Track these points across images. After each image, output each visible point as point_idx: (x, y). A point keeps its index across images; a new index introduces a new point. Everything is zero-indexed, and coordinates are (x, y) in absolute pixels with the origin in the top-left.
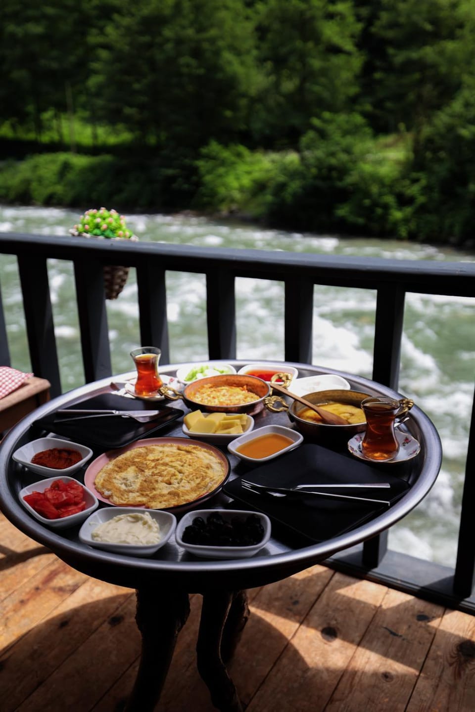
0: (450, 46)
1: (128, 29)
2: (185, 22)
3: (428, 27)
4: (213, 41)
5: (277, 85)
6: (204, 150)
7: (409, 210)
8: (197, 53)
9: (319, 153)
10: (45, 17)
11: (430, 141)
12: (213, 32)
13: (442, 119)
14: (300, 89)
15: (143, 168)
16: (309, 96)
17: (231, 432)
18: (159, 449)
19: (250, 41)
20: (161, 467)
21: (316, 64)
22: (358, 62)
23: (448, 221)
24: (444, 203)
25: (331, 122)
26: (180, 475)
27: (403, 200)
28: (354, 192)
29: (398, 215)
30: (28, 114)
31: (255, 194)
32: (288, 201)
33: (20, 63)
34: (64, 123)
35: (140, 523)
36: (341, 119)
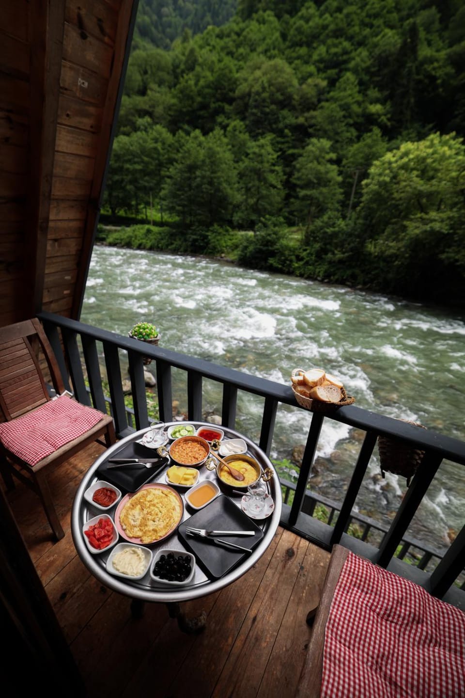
0: (325, 190)
1: (180, 170)
2: (206, 169)
3: (315, 181)
4: (219, 178)
5: (246, 200)
6: (211, 228)
7: (301, 263)
8: (211, 183)
9: (263, 234)
10: (143, 162)
11: (313, 232)
12: (219, 174)
13: (318, 223)
14: (256, 203)
15: (183, 234)
16: (260, 207)
17: (187, 484)
18: (153, 491)
19: (235, 179)
20: (152, 508)
21: (264, 192)
22: (283, 193)
23: (317, 270)
24: (316, 261)
25: (269, 220)
26: (160, 514)
27: (299, 259)
28: (277, 253)
29: (296, 265)
30: (132, 206)
31: (233, 250)
32: (248, 254)
33: (131, 182)
34: (148, 211)
35: (136, 555)
36: (274, 219)
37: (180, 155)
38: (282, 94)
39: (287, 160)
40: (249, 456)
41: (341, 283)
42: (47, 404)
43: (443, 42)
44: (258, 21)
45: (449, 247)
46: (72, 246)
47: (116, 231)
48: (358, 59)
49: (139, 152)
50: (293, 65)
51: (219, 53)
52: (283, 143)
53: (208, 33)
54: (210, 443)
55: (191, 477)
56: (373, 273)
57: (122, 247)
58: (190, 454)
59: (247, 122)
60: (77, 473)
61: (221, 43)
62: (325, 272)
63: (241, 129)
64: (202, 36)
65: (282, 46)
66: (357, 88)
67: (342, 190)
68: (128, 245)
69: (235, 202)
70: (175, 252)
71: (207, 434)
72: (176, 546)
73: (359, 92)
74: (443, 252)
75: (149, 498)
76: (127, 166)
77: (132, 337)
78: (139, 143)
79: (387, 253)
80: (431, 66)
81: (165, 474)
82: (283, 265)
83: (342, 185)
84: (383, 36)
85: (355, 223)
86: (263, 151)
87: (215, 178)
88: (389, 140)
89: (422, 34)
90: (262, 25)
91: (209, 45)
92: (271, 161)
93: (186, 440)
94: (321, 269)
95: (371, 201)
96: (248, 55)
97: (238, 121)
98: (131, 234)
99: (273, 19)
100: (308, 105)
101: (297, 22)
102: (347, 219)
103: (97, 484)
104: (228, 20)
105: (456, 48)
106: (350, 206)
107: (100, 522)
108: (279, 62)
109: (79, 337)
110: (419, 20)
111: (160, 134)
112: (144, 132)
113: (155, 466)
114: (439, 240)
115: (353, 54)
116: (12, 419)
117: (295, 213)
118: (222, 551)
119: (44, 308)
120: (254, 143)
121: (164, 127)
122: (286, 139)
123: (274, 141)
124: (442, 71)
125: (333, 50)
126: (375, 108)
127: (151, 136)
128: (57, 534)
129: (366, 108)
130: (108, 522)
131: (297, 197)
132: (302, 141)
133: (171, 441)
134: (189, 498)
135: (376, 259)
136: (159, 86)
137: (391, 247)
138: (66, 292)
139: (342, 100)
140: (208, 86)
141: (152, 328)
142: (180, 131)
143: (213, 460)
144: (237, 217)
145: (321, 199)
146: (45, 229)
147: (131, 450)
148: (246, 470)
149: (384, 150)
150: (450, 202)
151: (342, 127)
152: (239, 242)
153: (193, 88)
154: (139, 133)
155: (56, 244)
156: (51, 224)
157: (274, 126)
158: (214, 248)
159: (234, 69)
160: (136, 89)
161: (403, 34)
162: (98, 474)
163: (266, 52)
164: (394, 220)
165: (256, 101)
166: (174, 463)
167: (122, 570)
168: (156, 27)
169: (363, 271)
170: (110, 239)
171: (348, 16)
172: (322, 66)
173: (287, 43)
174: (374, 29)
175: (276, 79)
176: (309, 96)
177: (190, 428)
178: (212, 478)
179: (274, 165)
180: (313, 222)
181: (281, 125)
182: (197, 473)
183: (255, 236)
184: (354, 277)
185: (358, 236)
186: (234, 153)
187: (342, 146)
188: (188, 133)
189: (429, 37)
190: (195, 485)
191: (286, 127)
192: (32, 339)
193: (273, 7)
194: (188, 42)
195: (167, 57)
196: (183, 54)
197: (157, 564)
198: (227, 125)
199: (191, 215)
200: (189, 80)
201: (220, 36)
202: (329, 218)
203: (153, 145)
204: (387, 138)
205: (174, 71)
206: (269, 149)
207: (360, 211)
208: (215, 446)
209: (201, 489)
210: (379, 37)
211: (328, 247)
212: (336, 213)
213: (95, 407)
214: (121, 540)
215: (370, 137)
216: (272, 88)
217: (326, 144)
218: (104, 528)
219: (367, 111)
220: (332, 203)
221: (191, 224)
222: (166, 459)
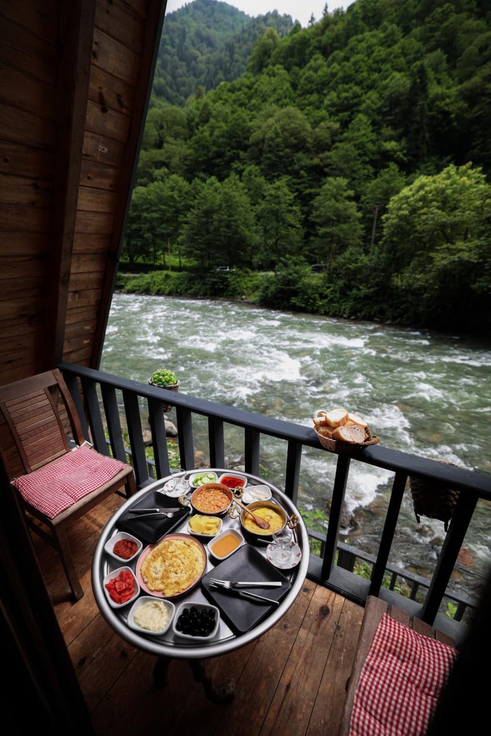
0: (345, 226)
1: (197, 215)
2: (223, 212)
3: (335, 218)
4: (236, 221)
5: (265, 241)
7: (325, 301)
8: (228, 226)
9: (284, 273)
10: (160, 210)
11: (335, 269)
12: (236, 217)
13: (340, 259)
14: (276, 244)
15: (202, 278)
16: (279, 247)
17: (210, 533)
18: (175, 542)
19: (253, 221)
20: (174, 559)
21: (283, 232)
22: (302, 232)
23: (343, 307)
24: (341, 299)
25: (290, 259)
26: (182, 565)
27: (323, 296)
28: (299, 292)
29: (320, 303)
30: (151, 252)
31: (254, 292)
32: (269, 295)
33: (148, 230)
34: (166, 256)
35: (158, 609)
36: (294, 258)
37: (197, 201)
38: (296, 138)
39: (305, 200)
40: (274, 503)
41: (369, 319)
42: (67, 455)
43: (453, 79)
44: (268, 74)
45: (481, 275)
46: (92, 297)
47: (134, 278)
48: (368, 102)
49: (156, 200)
50: (305, 111)
51: (231, 105)
52: (299, 184)
53: (220, 89)
54: (233, 491)
55: (214, 526)
56: (401, 307)
57: (141, 294)
58: (213, 502)
59: (263, 166)
60: (96, 528)
61: (233, 96)
62: (351, 309)
63: (257, 173)
64: (215, 91)
65: (293, 95)
66: (371, 128)
67: (362, 226)
68: (147, 291)
69: (253, 244)
70: (194, 296)
71: (229, 481)
72: (199, 599)
73: (373, 131)
74: (475, 282)
75: (170, 549)
76: (145, 215)
77: (151, 384)
78: (156, 192)
79: (415, 286)
80: (443, 103)
81: (187, 524)
82: (307, 305)
83: (361, 220)
84: (392, 79)
85: (379, 258)
86: (279, 193)
87: (233, 221)
88: (407, 175)
89: (431, 74)
90: (272, 78)
91: (221, 99)
92: (289, 201)
93: (209, 488)
94: (347, 306)
95: (393, 234)
96: (260, 105)
97: (253, 166)
98: (149, 280)
99: (283, 72)
100: (322, 147)
101: (306, 72)
102: (370, 254)
103: (117, 536)
104: (239, 76)
105: (467, 84)
106: (373, 241)
107: (121, 575)
108: (291, 109)
109: (98, 386)
110: (426, 62)
111: (176, 182)
112: (160, 182)
113: (177, 516)
114: (468, 270)
115: (364, 97)
116: (32, 471)
117: (316, 251)
118: (247, 603)
119: (64, 358)
120: (270, 186)
121: (180, 176)
122: (302, 180)
123: (290, 183)
124: (454, 106)
125: (344, 95)
126: (391, 145)
127: (168, 185)
128: (76, 593)
129: (381, 145)
130: (129, 575)
131: (316, 235)
132: (319, 181)
133: (193, 490)
134: (213, 548)
135: (404, 293)
136: (175, 139)
137: (418, 280)
138: (85, 342)
139: (356, 140)
140: (223, 136)
141: (171, 375)
142: (196, 179)
143: (236, 508)
144: (256, 259)
145: (342, 235)
146: (66, 282)
147: (152, 500)
148: (271, 517)
149: (403, 184)
150: (476, 231)
151: (358, 165)
152: (259, 283)
153: (208, 138)
154: (156, 183)
155: (77, 295)
156: (72, 277)
157: (289, 168)
158: (235, 290)
159: (247, 118)
160: (153, 143)
161: (412, 75)
162: (119, 525)
163: (278, 100)
164: (419, 252)
165: (270, 146)
166: (196, 512)
167: (143, 625)
168: (171, 87)
169: (391, 306)
170: (129, 287)
171: (355, 64)
172: (333, 110)
173: (298, 92)
174: (382, 73)
175: (289, 125)
176: (322, 138)
177: (212, 475)
178: (236, 527)
179: (291, 205)
180: (334, 258)
181: (296, 167)
182: (220, 522)
183: (276, 276)
184: (382, 312)
185: (383, 270)
186: (250, 196)
187: (359, 183)
188: (204, 180)
189: (438, 76)
190: (218, 534)
191: (302, 168)
192: (53, 389)
193: (282, 61)
194: (202, 96)
195: (182, 112)
196: (198, 109)
197: (180, 618)
198: (243, 170)
199: (209, 258)
200: (204, 131)
201: (232, 90)
202: (351, 254)
203: (170, 193)
204: (405, 173)
205: (189, 124)
206: (286, 190)
207: (383, 245)
208: (238, 493)
209: (223, 539)
210: (388, 81)
211: (353, 283)
212: (358, 249)
213: (115, 457)
214: (143, 593)
215: (387, 172)
216: (285, 133)
217: (343, 182)
218: (125, 581)
219: (382, 148)
220: (354, 239)
221: (210, 267)
222: (188, 508)
